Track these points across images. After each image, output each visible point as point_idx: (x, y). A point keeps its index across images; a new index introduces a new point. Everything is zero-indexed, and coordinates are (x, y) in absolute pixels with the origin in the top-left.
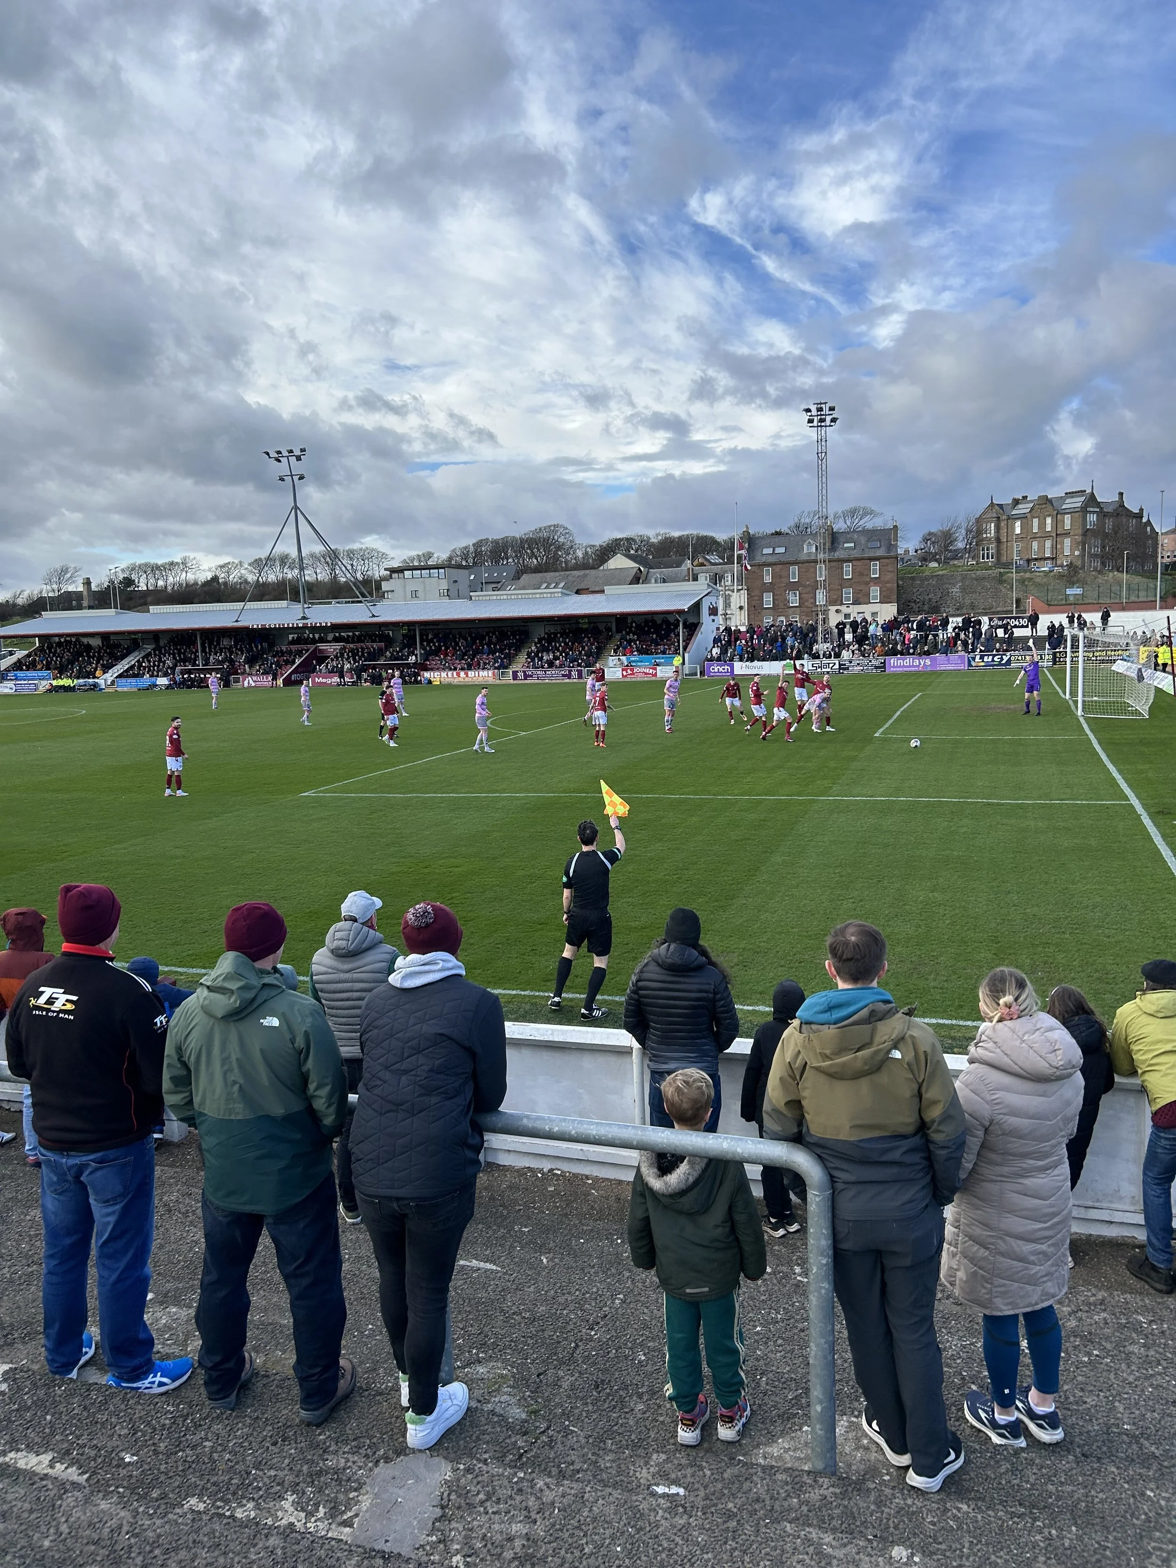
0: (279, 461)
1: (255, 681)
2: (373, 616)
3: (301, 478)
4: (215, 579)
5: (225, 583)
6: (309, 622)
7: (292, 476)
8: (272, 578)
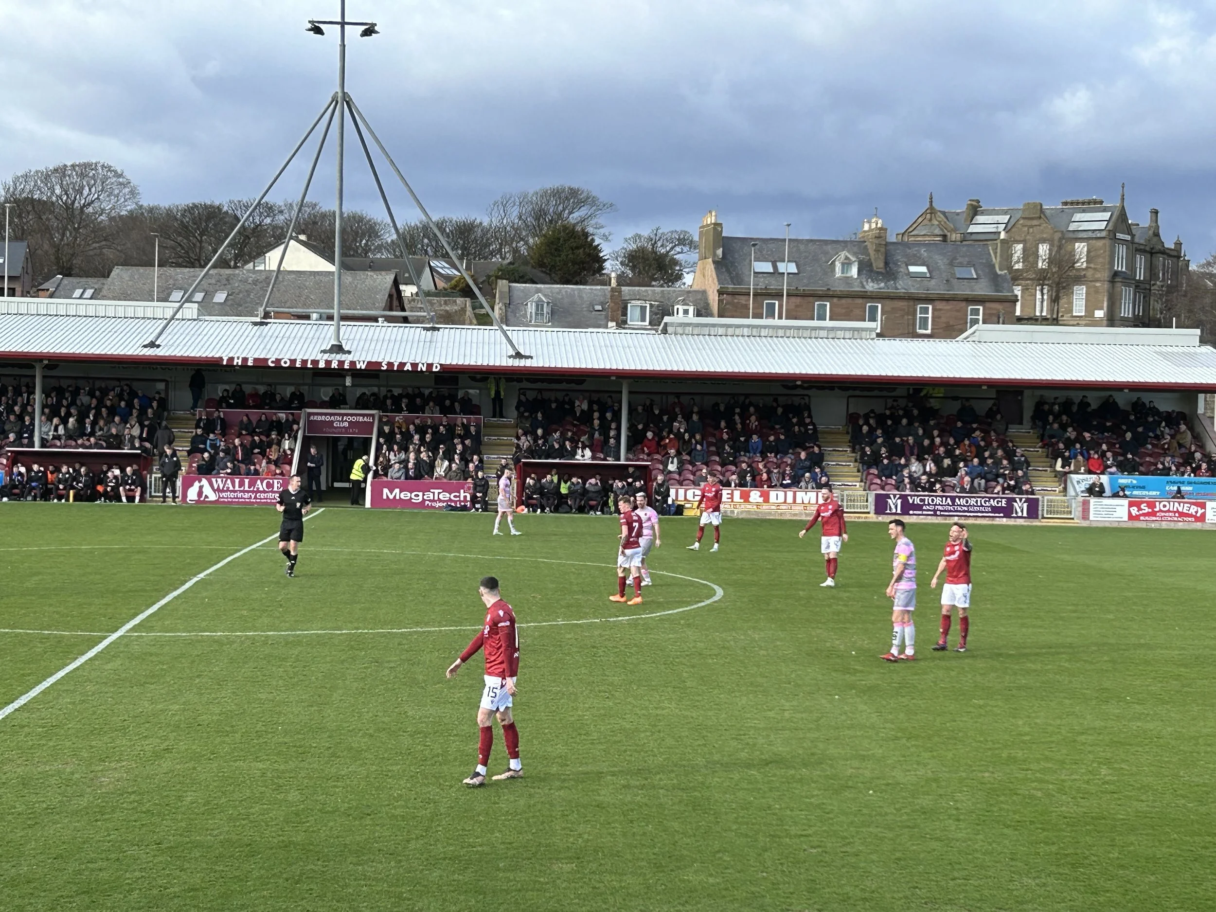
1: (217, 490)
2: (518, 355)
3: (369, 31)
7: (343, 24)
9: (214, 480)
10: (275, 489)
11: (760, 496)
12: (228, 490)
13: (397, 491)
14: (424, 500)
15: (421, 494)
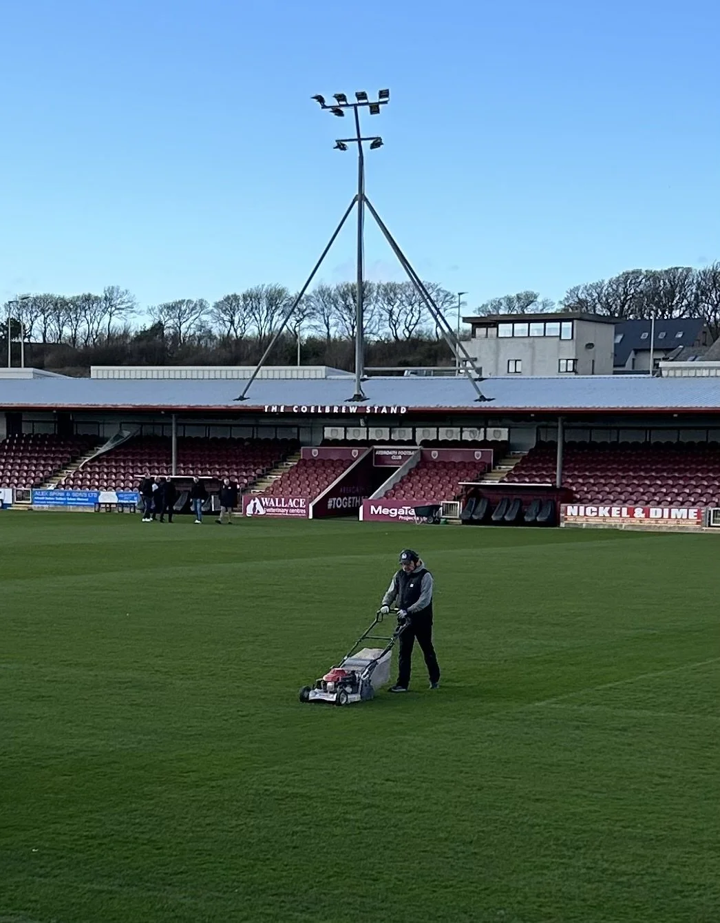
0: (340, 113)
1: (264, 507)
2: (482, 398)
3: (377, 143)
4: (159, 327)
5: (176, 337)
6: (368, 406)
7: (359, 140)
8: (252, 330)
9: (262, 499)
10: (301, 506)
11: (643, 512)
12: (271, 507)
13: (380, 508)
14: (398, 515)
15: (396, 510)
